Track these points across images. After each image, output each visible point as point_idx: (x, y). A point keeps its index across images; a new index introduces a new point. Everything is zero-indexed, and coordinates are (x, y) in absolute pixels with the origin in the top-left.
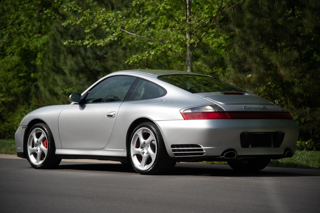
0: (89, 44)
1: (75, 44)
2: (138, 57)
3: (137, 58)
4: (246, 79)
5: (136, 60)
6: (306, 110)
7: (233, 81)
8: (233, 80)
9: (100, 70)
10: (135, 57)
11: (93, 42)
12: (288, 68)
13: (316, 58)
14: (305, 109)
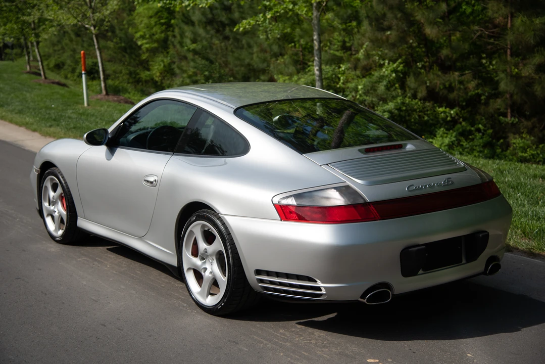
0: (189, 5)
1: (172, 6)
2: (249, 22)
3: (249, 24)
4: (384, 38)
5: (247, 27)
6: (455, 75)
7: (369, 40)
8: (369, 38)
9: (226, 22)
10: (246, 23)
11: (194, 3)
12: (436, 27)
13: (465, 9)
14: (453, 74)
